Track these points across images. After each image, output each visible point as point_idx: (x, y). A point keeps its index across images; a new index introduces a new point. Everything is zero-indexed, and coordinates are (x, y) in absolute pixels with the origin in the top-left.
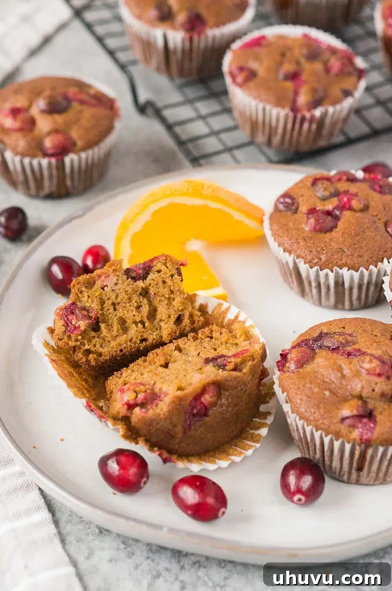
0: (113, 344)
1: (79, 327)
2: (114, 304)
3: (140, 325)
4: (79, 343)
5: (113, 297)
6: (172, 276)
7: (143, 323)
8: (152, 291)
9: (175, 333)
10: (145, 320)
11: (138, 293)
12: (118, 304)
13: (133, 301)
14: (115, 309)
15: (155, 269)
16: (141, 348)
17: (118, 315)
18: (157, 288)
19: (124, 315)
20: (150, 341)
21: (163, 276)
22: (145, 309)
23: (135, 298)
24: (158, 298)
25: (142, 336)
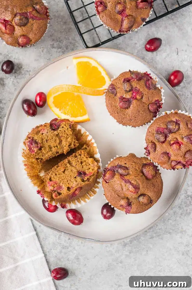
0: (47, 156)
1: (34, 151)
2: (46, 140)
3: (56, 147)
4: (34, 156)
5: (46, 138)
6: (68, 129)
7: (57, 146)
8: (60, 135)
9: (68, 150)
10: (58, 145)
11: (55, 136)
12: (48, 140)
13: (53, 139)
14: (47, 142)
15: (61, 126)
16: (56, 156)
17: (48, 144)
18: (62, 134)
19: (50, 144)
20: (60, 153)
21: (64, 129)
22: (58, 141)
23: (54, 138)
24: (63, 138)
25: (57, 151)
